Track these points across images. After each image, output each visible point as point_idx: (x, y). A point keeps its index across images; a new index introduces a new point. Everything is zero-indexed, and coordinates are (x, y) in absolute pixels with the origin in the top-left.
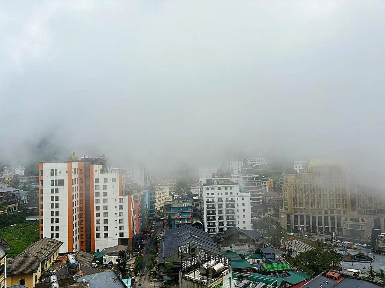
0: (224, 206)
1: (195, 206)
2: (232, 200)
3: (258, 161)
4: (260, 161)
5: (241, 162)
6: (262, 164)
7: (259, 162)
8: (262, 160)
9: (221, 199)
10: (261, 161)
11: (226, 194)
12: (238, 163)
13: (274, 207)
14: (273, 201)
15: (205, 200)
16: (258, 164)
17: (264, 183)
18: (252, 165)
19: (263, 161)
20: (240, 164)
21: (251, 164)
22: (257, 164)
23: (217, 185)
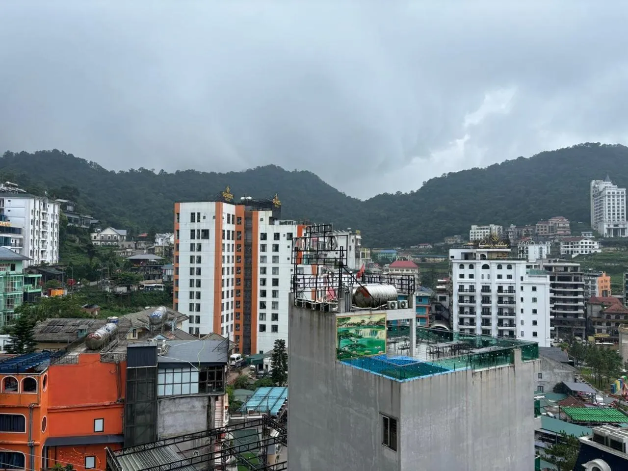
0: (494, 300)
1: (438, 299)
2: (511, 289)
3: (582, 247)
4: (586, 247)
5: (546, 247)
6: (590, 252)
7: (584, 249)
8: (592, 244)
9: (489, 287)
10: (590, 247)
11: (500, 277)
12: (541, 248)
13: (609, 324)
14: (606, 313)
15: (456, 288)
16: (582, 252)
17: (590, 282)
18: (570, 253)
19: (593, 247)
20: (545, 250)
21: (568, 251)
22: (580, 252)
23: (481, 259)
